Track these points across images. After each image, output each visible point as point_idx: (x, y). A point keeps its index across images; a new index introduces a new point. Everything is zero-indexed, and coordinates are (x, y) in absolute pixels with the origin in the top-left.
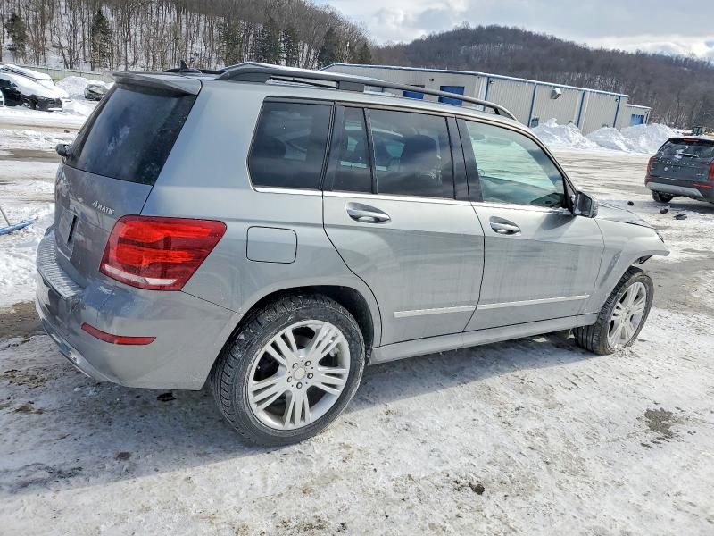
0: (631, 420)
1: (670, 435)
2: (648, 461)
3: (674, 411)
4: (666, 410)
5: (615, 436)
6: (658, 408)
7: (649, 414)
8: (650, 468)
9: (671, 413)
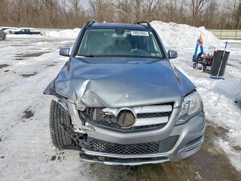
0: (36, 111)
1: (25, 112)
2: (29, 104)
3: (26, 120)
4: (28, 119)
5: (38, 106)
6: (31, 118)
7: (33, 115)
8: (28, 103)
9: (26, 118)
